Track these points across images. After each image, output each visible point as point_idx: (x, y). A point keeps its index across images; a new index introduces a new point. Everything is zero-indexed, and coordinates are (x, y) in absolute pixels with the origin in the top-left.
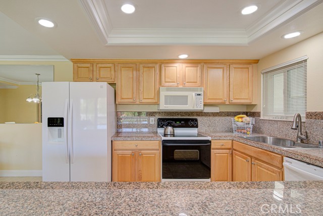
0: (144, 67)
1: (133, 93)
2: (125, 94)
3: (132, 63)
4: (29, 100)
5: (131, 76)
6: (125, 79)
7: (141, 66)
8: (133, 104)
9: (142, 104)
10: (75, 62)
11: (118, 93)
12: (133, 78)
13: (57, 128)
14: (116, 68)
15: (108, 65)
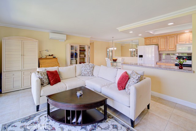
0: (169, 37)
1: (165, 47)
2: (162, 47)
3: (164, 36)
4: (130, 50)
5: (164, 41)
6: (162, 42)
7: (168, 37)
8: (166, 50)
9: (169, 51)
10: (145, 38)
11: (159, 47)
12: (165, 42)
13: (141, 58)
14: (159, 39)
15: (155, 38)
